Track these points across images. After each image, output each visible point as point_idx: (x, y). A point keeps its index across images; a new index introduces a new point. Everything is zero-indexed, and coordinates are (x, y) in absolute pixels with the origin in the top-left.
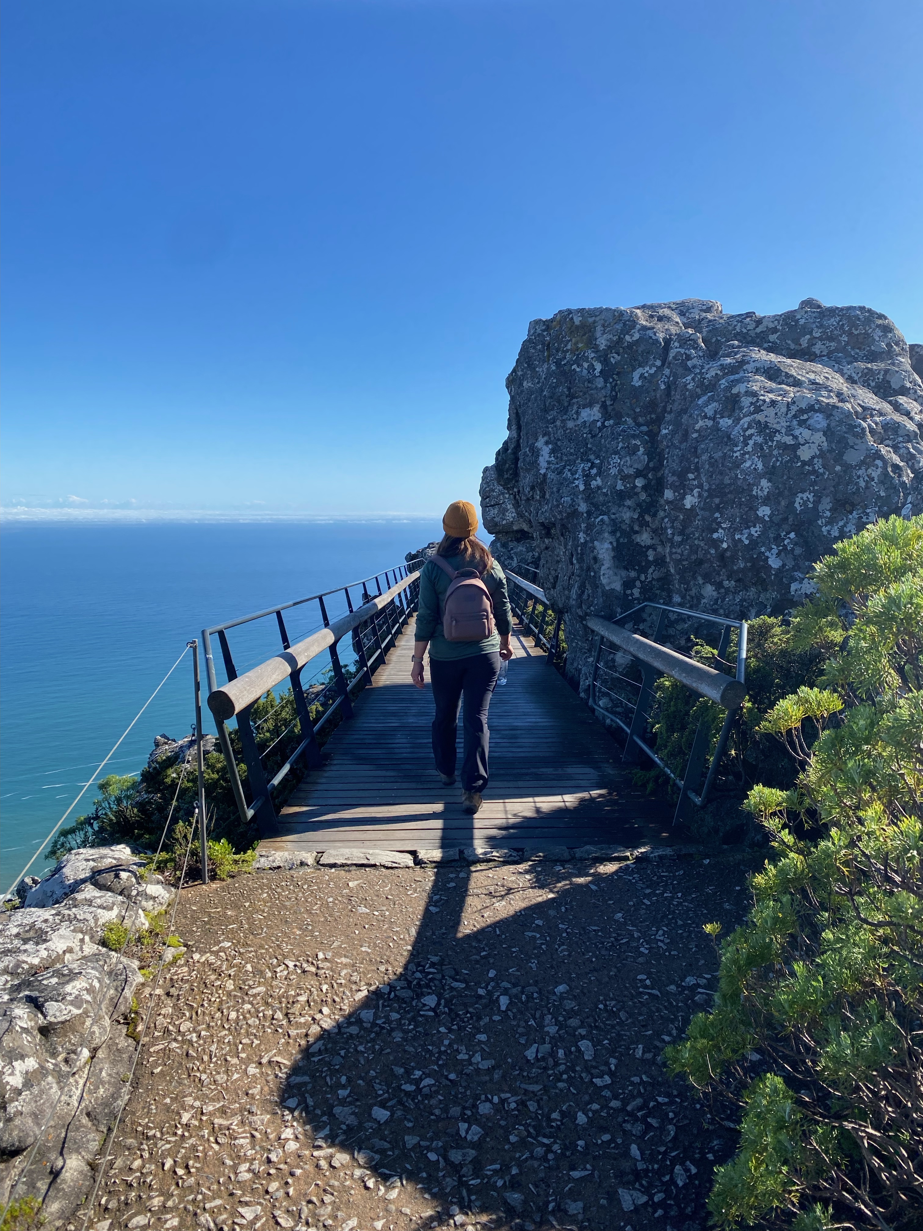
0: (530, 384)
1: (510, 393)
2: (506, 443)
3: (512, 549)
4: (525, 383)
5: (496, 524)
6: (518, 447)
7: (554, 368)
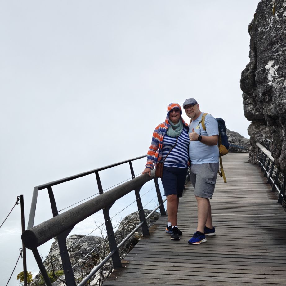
0: (262, 29)
1: (250, 35)
2: (248, 66)
3: (262, 130)
4: (259, 29)
5: (252, 114)
6: (255, 68)
7: (278, 19)
